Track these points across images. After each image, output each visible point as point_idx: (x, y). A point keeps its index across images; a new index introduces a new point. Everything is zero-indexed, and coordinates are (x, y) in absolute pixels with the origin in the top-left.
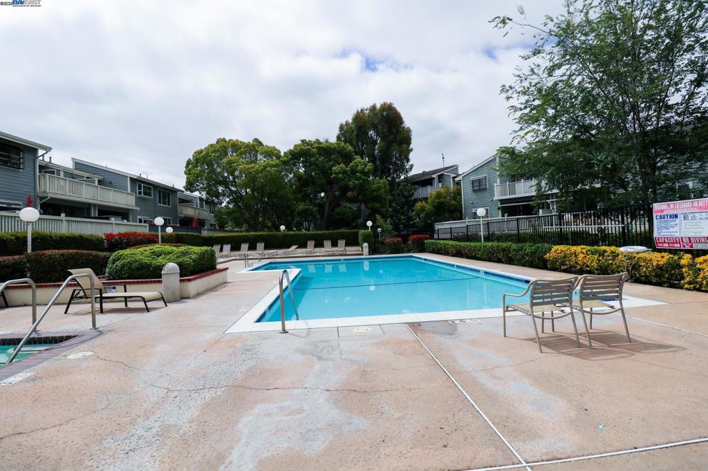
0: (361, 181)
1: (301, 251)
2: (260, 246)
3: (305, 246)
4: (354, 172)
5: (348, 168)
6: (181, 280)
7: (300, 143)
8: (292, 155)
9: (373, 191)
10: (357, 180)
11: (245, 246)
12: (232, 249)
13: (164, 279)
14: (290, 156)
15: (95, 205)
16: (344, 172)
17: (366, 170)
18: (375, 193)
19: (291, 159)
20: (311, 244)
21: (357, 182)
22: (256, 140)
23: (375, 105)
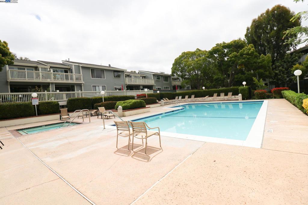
0: (246, 59)
1: (211, 98)
2: (193, 96)
3: (212, 96)
4: (242, 55)
5: (239, 54)
6: (123, 111)
7: (216, 46)
8: (210, 53)
9: (259, 63)
10: (243, 59)
11: (187, 97)
12: (182, 98)
13: (118, 110)
14: (209, 54)
15: (141, 85)
16: (236, 56)
17: (250, 52)
18: (260, 64)
19: (210, 55)
20: (215, 95)
21: (244, 60)
22: (198, 49)
23: (268, 9)
